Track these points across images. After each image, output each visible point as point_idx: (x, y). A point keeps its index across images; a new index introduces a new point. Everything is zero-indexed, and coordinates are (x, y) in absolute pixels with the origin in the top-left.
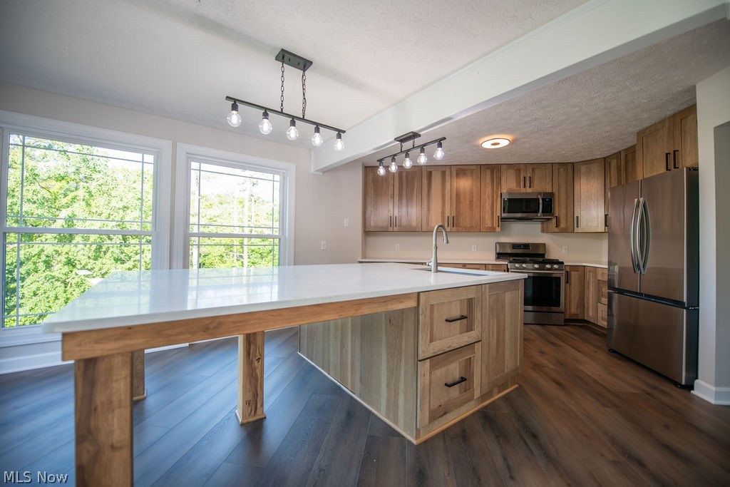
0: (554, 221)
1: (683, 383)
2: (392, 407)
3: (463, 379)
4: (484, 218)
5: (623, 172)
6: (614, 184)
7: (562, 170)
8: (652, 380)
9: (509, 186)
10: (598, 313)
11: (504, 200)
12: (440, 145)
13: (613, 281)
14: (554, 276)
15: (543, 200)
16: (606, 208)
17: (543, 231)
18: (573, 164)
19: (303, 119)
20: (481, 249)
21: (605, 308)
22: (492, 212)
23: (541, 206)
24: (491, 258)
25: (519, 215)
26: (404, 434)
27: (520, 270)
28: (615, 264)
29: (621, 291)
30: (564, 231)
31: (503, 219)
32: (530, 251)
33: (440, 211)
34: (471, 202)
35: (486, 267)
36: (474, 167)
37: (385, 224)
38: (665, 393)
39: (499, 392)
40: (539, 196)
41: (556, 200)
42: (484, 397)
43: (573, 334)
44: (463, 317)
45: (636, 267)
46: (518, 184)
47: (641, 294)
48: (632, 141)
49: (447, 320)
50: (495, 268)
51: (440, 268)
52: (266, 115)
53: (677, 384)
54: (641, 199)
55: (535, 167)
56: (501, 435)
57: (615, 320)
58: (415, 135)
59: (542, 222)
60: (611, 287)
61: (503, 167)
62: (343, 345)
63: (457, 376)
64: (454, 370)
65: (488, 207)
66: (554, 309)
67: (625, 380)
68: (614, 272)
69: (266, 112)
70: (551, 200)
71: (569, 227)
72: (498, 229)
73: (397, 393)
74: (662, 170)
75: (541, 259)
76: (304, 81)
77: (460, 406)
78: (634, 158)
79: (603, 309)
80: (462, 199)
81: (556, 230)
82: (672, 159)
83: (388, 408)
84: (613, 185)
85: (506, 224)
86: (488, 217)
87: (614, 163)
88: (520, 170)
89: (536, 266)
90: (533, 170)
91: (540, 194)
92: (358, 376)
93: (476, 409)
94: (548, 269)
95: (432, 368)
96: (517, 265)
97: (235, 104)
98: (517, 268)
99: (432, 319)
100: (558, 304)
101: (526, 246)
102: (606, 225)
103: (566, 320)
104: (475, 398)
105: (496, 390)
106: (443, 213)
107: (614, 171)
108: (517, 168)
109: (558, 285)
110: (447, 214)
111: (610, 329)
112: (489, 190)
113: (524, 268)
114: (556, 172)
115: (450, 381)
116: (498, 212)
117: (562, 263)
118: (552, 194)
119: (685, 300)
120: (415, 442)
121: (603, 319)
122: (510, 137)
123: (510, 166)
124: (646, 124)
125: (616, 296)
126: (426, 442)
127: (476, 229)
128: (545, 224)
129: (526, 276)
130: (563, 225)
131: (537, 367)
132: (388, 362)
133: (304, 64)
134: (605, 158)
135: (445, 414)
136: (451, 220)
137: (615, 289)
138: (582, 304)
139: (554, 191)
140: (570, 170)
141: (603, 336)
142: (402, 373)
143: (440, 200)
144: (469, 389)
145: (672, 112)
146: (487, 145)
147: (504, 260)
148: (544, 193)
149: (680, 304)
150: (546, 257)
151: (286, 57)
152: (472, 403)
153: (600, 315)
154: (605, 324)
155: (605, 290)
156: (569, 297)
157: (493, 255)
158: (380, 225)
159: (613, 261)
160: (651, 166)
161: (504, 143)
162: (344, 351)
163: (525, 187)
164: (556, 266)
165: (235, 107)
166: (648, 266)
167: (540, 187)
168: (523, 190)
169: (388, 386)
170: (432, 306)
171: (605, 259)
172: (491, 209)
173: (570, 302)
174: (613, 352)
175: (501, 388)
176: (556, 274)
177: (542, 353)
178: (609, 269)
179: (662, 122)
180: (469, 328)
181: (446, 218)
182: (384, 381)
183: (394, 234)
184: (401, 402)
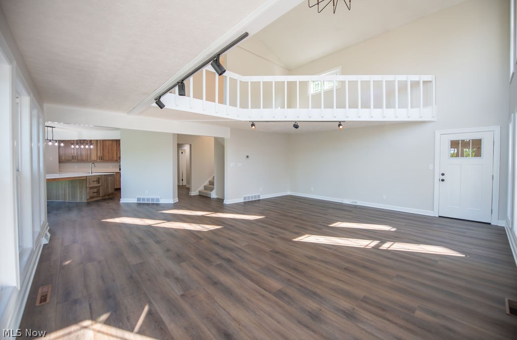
3: (97, 192)
22: (117, 155)
33: (95, 154)
34: (109, 152)
42: (103, 196)
44: (97, 181)
49: (93, 181)
64: (95, 190)
65: (115, 152)
77: (97, 197)
80: (105, 150)
83: (80, 199)
86: (115, 157)
95: (90, 189)
99: (90, 181)
106: (97, 155)
110: (99, 155)
115: (94, 192)
120: (86, 202)
127: (111, 161)
132: (80, 190)
135: (93, 198)
136: (100, 158)
143: (96, 150)
144: (99, 194)
152: (100, 197)
158: (67, 159)
170: (90, 179)
175: (108, 196)
180: (99, 183)
181: (98, 157)
182: (79, 194)
183: (74, 162)
184: (83, 196)
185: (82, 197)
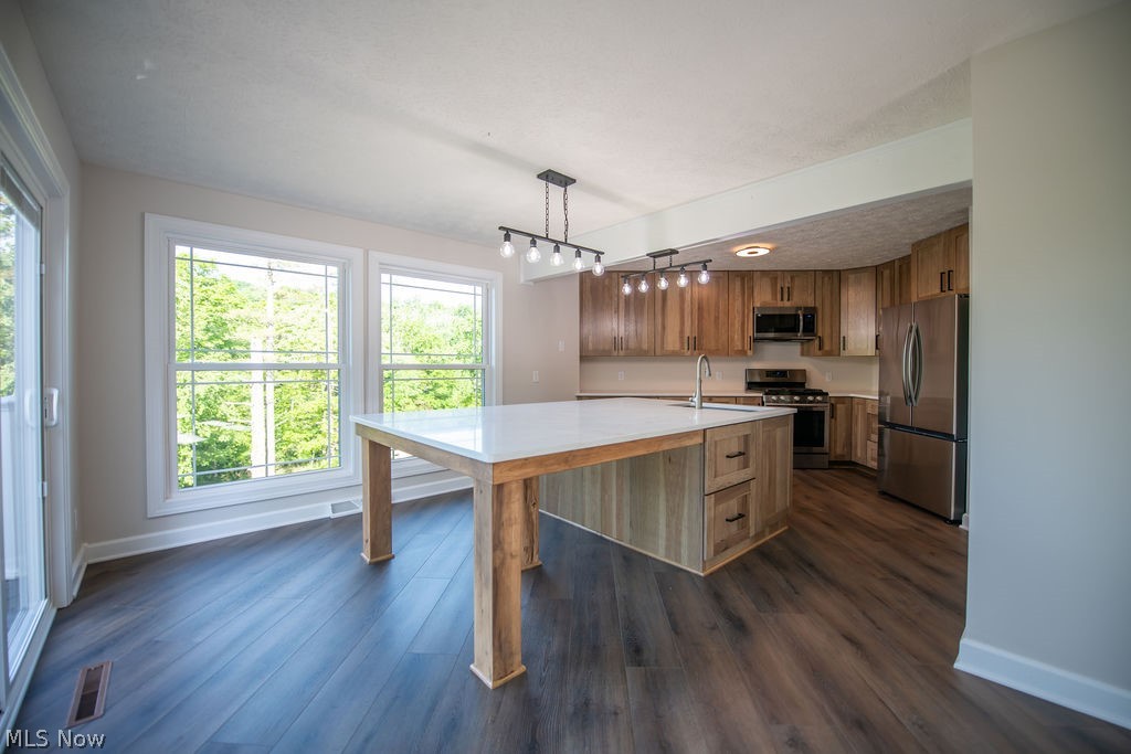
0: (817, 342)
1: (952, 518)
2: (674, 544)
3: (741, 516)
4: (733, 340)
5: (897, 286)
6: (887, 304)
7: (826, 279)
8: (921, 517)
9: (764, 298)
10: (867, 452)
11: (757, 317)
12: (705, 268)
13: (885, 414)
14: (815, 409)
15: (804, 316)
16: (877, 327)
17: (802, 354)
18: (839, 271)
19: (566, 243)
20: (729, 377)
21: (875, 446)
22: (743, 331)
23: (801, 324)
24: (739, 388)
25: (771, 335)
26: (688, 569)
27: (777, 404)
28: (887, 394)
29: (892, 426)
30: (829, 354)
31: (756, 340)
32: (788, 379)
33: (677, 329)
34: (717, 318)
35: (736, 400)
36: (721, 274)
37: (607, 348)
38: (932, 527)
39: (771, 532)
40: (799, 312)
41: (820, 317)
42: (758, 536)
43: (840, 478)
44: (740, 454)
45: (908, 398)
46: (775, 298)
47: (912, 428)
48: (907, 251)
49: (728, 457)
50: (748, 401)
51: (704, 404)
52: (533, 243)
53: (946, 520)
54: (914, 325)
55: (795, 274)
56: (779, 565)
57: (887, 460)
58: (673, 252)
59: (802, 344)
60: (881, 421)
61: (756, 275)
62: (604, 490)
63: (735, 513)
64: (733, 506)
65: (737, 326)
66: (816, 449)
67: (897, 519)
68: (886, 403)
69: (534, 239)
70: (813, 316)
71: (833, 348)
72: (750, 353)
73: (679, 532)
74: (938, 291)
75: (801, 390)
76: (565, 199)
77: (737, 543)
78: (909, 270)
79: (873, 447)
80: (705, 315)
81: (819, 353)
82: (947, 279)
83: (668, 548)
84: (885, 306)
85: (759, 345)
86: (737, 337)
87: (887, 273)
88: (776, 278)
89: (796, 398)
90: (792, 278)
91: (800, 308)
92: (626, 520)
93: (751, 548)
94: (811, 402)
95: (717, 502)
96: (774, 398)
97: (508, 233)
98: (774, 401)
99: (716, 455)
100: (821, 444)
101: (783, 373)
102: (877, 348)
103: (832, 463)
104: (751, 535)
105: (767, 530)
106: (682, 332)
107: (886, 284)
108: (773, 276)
109: (822, 422)
110: (687, 333)
111: (880, 470)
112: (738, 304)
113: (783, 401)
114: (819, 282)
115: (730, 517)
116: (750, 330)
117: (827, 394)
118: (814, 309)
119: (954, 433)
120: (702, 574)
121: (873, 459)
122: (769, 246)
123: (764, 272)
124: (922, 237)
125: (887, 431)
126: (711, 574)
127: (724, 352)
128: (805, 346)
129: (795, 410)
130: (827, 347)
131: (804, 511)
132: (667, 501)
133: (565, 181)
134: (876, 267)
135: (726, 548)
136: (692, 342)
137: (886, 423)
138: (849, 443)
139: (817, 305)
140: (834, 279)
141: (873, 479)
142: (686, 510)
143: (678, 317)
144: (745, 526)
145: (948, 228)
146: (744, 254)
147: (757, 391)
148: (806, 308)
149: (949, 437)
150: (807, 386)
151: (549, 176)
152: (748, 541)
153: (869, 455)
154: (874, 465)
155: (876, 425)
156: (833, 433)
157: (743, 385)
158: (601, 348)
159: (886, 391)
160: (924, 286)
161: (762, 252)
162: (607, 497)
163: (782, 300)
164: (819, 398)
165: (507, 238)
166: (920, 396)
167: (800, 299)
168: (780, 304)
169: (668, 526)
170: (716, 442)
171: (876, 388)
172: (741, 327)
173: (835, 442)
174: (884, 494)
175: (773, 527)
176: (818, 407)
177: (808, 498)
178: (880, 400)
179: (938, 236)
180: (746, 466)
181: (686, 339)
182: (662, 521)
183: (618, 359)
184: (684, 539)
185: (679, 543)
